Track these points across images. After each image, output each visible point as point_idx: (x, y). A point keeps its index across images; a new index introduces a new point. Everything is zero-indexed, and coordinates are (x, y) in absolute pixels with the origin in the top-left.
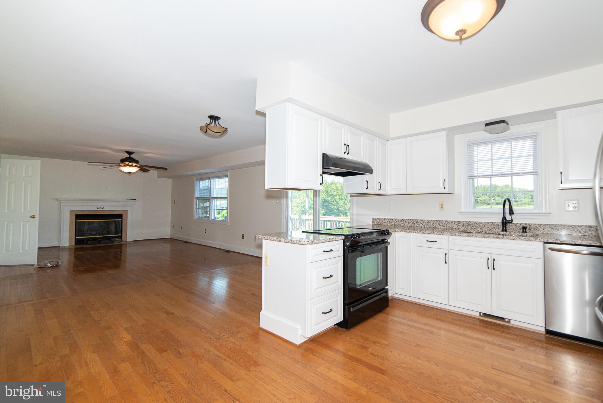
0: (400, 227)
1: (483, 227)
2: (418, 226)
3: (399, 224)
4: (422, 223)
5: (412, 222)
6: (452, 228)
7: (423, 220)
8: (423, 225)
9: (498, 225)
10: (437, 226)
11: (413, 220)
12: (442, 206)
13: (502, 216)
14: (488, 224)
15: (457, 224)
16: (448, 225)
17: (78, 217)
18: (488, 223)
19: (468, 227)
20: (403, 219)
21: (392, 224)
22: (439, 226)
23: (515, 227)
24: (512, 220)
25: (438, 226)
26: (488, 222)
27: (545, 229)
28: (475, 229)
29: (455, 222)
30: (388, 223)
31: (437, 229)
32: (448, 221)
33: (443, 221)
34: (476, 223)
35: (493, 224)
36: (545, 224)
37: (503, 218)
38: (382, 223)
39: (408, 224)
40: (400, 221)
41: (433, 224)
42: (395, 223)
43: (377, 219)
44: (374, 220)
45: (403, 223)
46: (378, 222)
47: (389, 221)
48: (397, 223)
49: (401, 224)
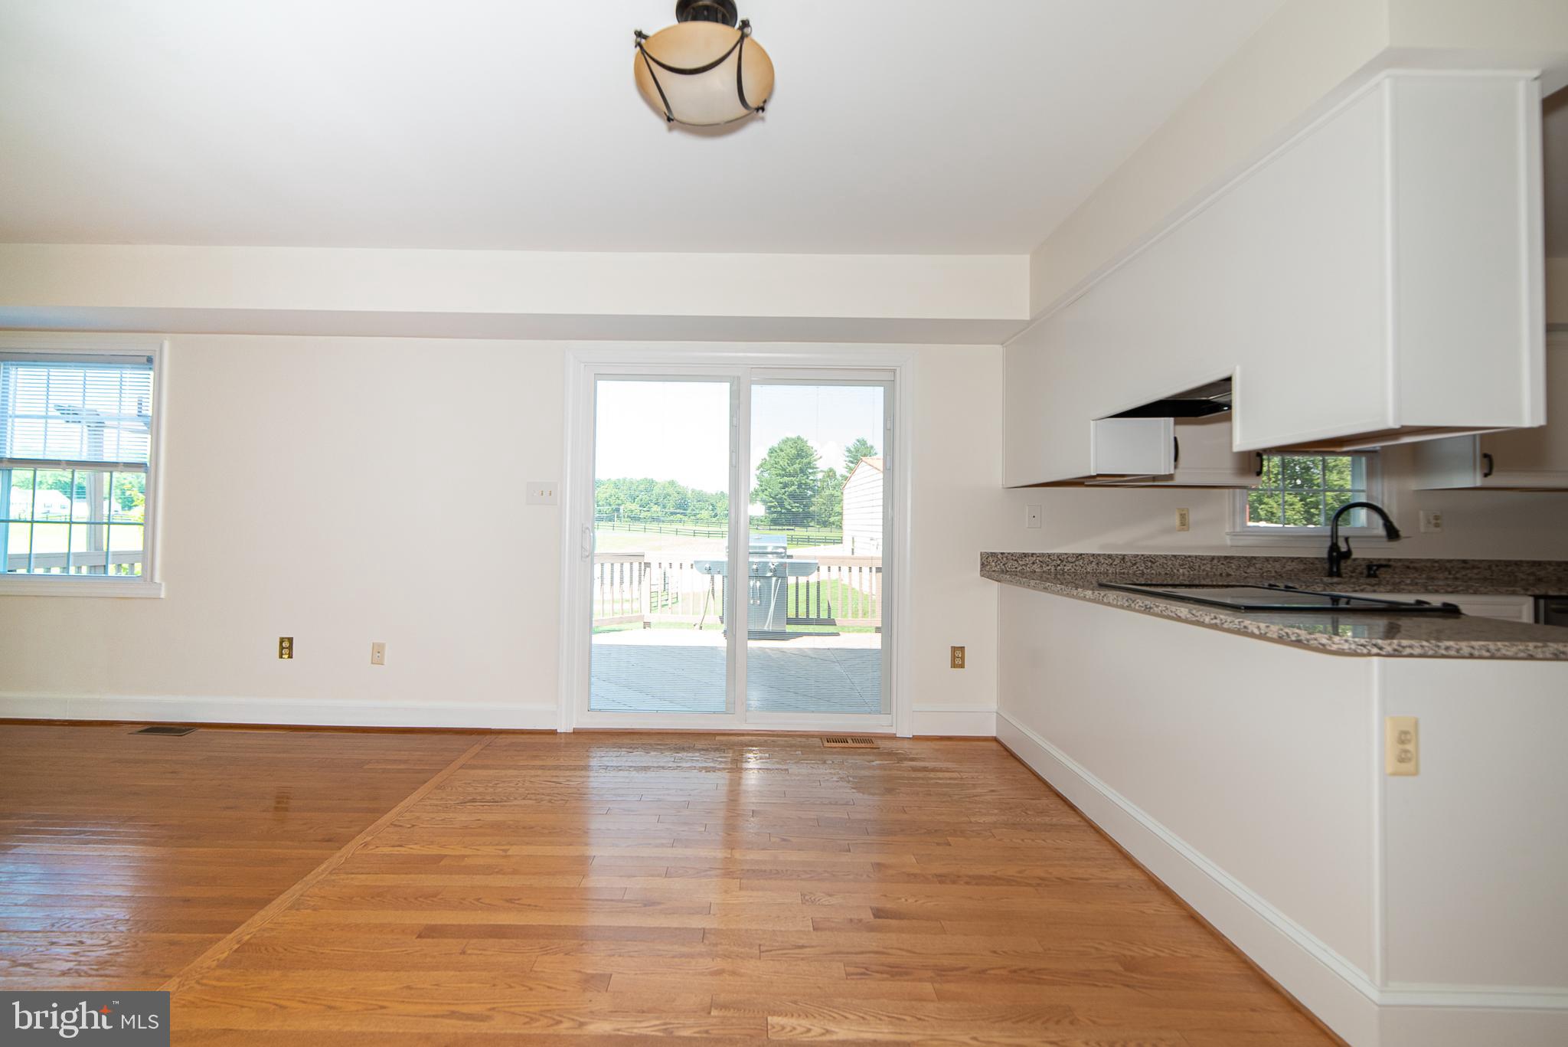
0: (1074, 575)
1: (1282, 569)
2: (1127, 571)
3: (1071, 567)
4: (1135, 564)
5: (1107, 562)
7: (1138, 555)
8: (1137, 568)
9: (1318, 563)
10: (1175, 571)
11: (1108, 557)
12: (1183, 519)
13: (1330, 545)
14: (1294, 561)
15: (1225, 563)
16: (1203, 568)
18: (1295, 559)
19: (1249, 570)
20: (1081, 555)
21: (1049, 568)
22: (1181, 571)
23: (1355, 565)
24: (1350, 552)
26: (1293, 556)
29: (1218, 559)
30: (1035, 566)
31: (1175, 577)
32: (1202, 558)
33: (1188, 557)
34: (1270, 560)
37: (1331, 547)
38: (1016, 568)
39: (1095, 567)
40: (1074, 560)
41: (1165, 566)
42: (1059, 565)
43: (999, 557)
44: (988, 557)
45: (1082, 565)
46: (1001, 565)
47: (1037, 561)
48: (1065, 565)
49: (1075, 569)
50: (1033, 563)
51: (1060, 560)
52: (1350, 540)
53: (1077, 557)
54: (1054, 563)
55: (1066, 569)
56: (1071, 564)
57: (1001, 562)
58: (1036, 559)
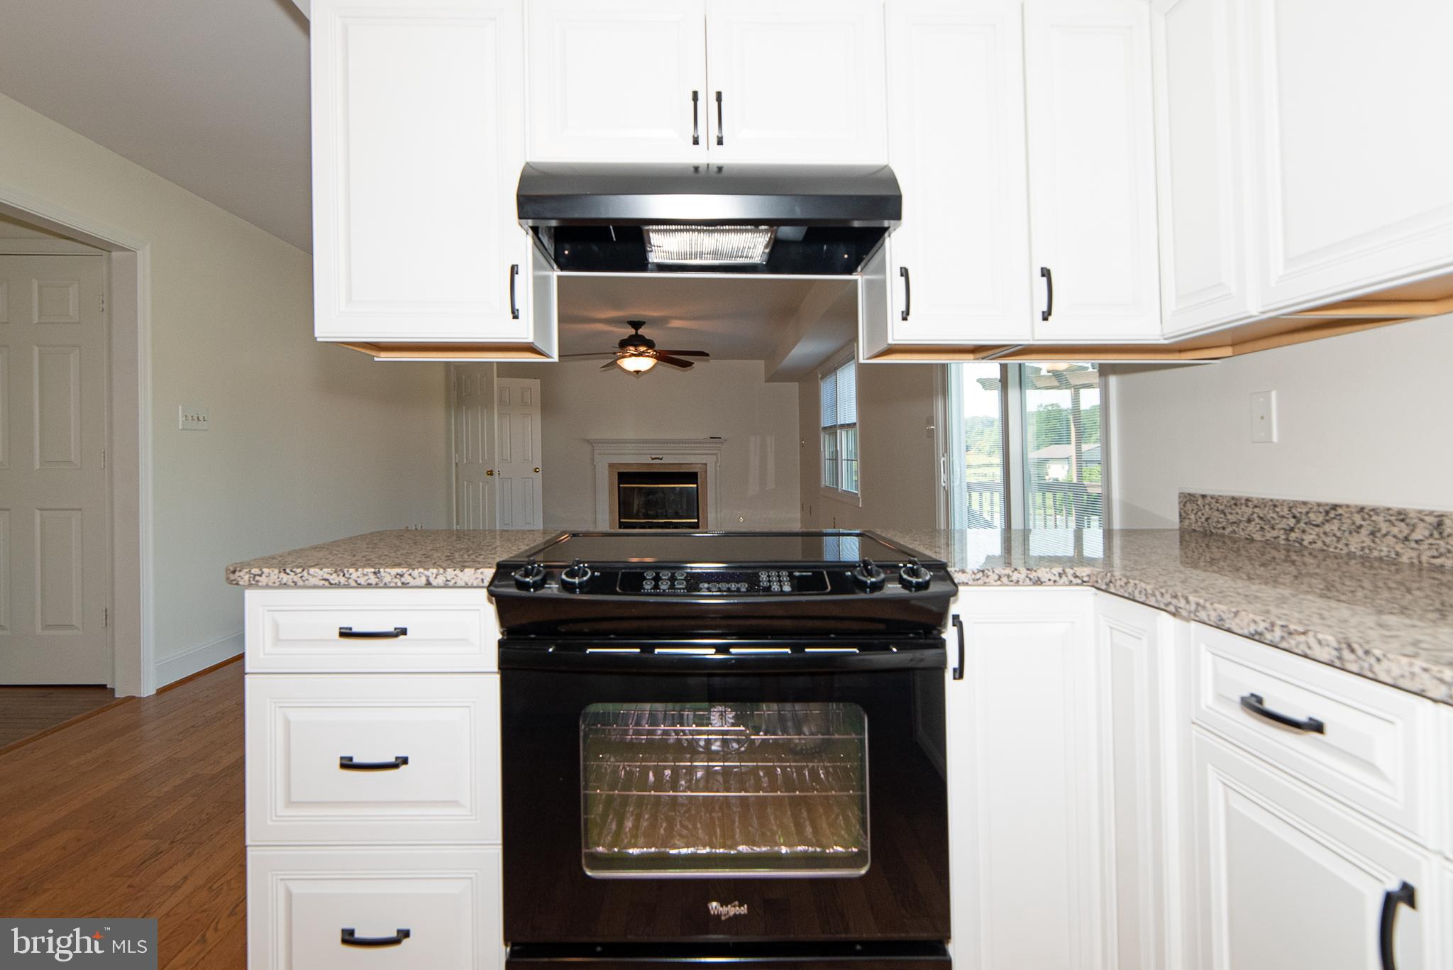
0: (1321, 556)
3: (1315, 535)
17: (624, 477)
20: (1334, 507)
21: (1275, 533)
30: (1251, 528)
38: (1224, 528)
39: (1368, 540)
40: (1321, 518)
42: (1292, 530)
43: (1199, 503)
44: (1186, 502)
45: (1338, 534)
46: (1203, 520)
47: (1255, 516)
48: (1304, 531)
49: (1324, 543)
50: (1249, 521)
51: (1294, 517)
53: (1327, 513)
54: (1284, 523)
55: (1308, 539)
56: (1317, 529)
57: (1203, 514)
58: (1253, 513)
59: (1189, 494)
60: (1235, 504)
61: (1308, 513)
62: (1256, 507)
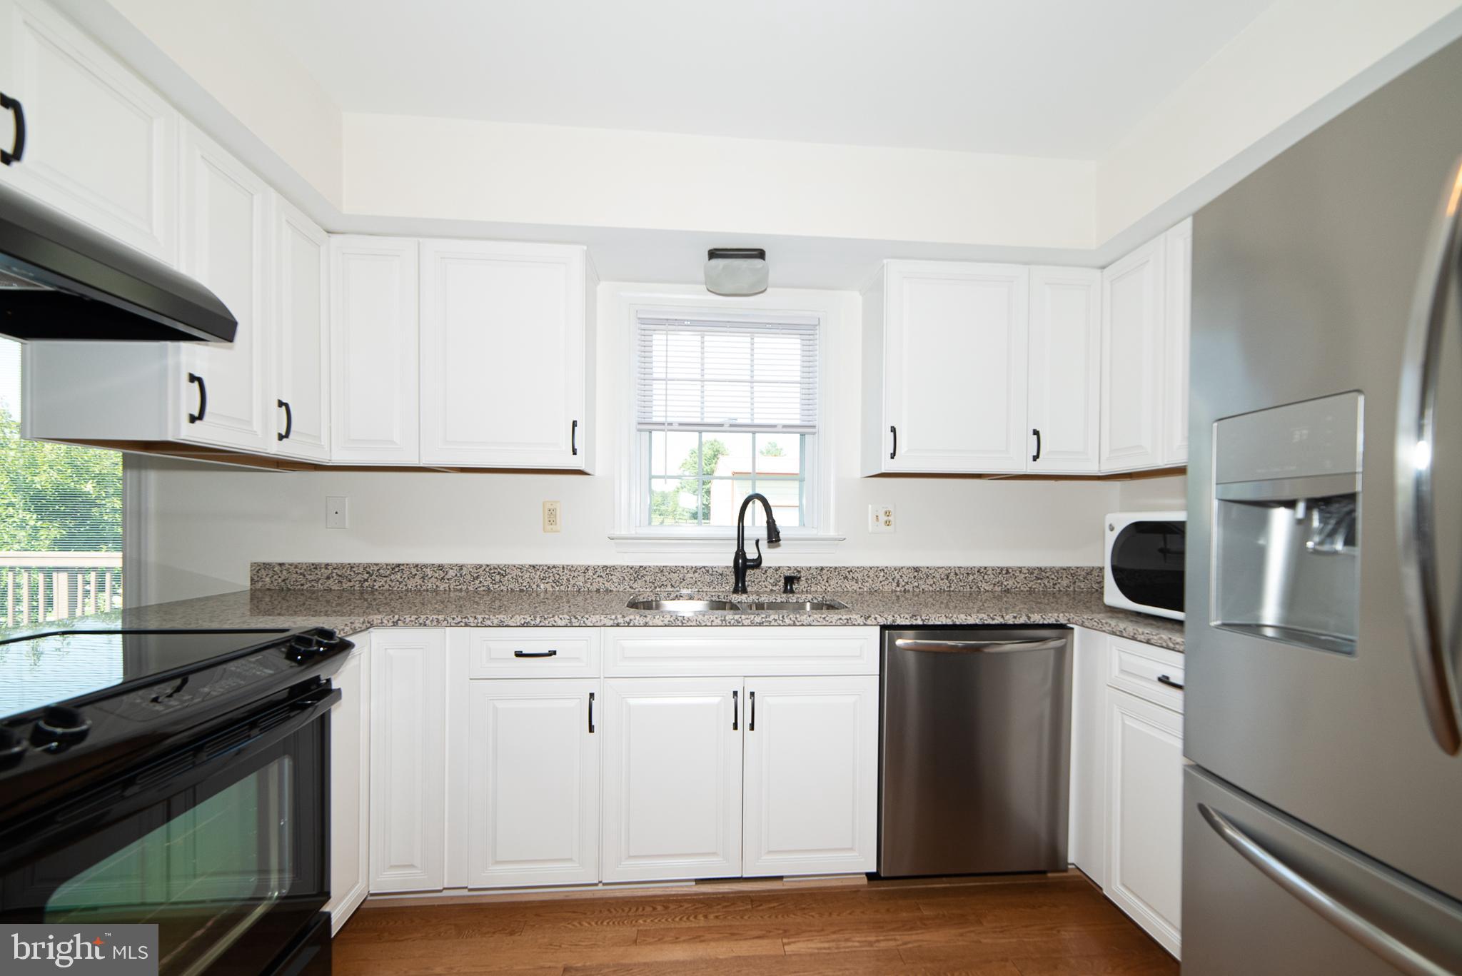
0: (387, 594)
1: (681, 582)
2: (464, 588)
3: (383, 583)
4: (478, 577)
6: (586, 589)
7: (481, 566)
8: (481, 582)
9: (721, 575)
10: (534, 586)
11: (441, 567)
12: (551, 516)
13: (736, 550)
14: (695, 572)
15: (603, 575)
16: (572, 582)
18: (695, 570)
19: (635, 586)
20: (399, 565)
21: (351, 584)
22: (542, 586)
23: (763, 579)
24: (759, 559)
25: (537, 586)
26: (694, 565)
27: (829, 581)
28: (658, 589)
29: (595, 570)
30: (330, 582)
31: (534, 595)
32: (572, 569)
33: (554, 567)
34: (661, 570)
35: (708, 571)
36: (831, 568)
37: (737, 554)
38: (302, 585)
39: (420, 582)
40: (388, 572)
41: (520, 580)
42: (366, 580)
43: (276, 569)
44: (259, 570)
45: (401, 580)
46: (280, 581)
47: (334, 574)
48: (375, 581)
49: (390, 586)
50: (328, 578)
51: (368, 573)
52: (760, 543)
53: (393, 569)
54: (359, 578)
55: (377, 585)
56: (385, 579)
57: (280, 577)
58: (332, 573)
59: (264, 564)
60: (316, 568)
61: (378, 570)
62: (335, 569)
